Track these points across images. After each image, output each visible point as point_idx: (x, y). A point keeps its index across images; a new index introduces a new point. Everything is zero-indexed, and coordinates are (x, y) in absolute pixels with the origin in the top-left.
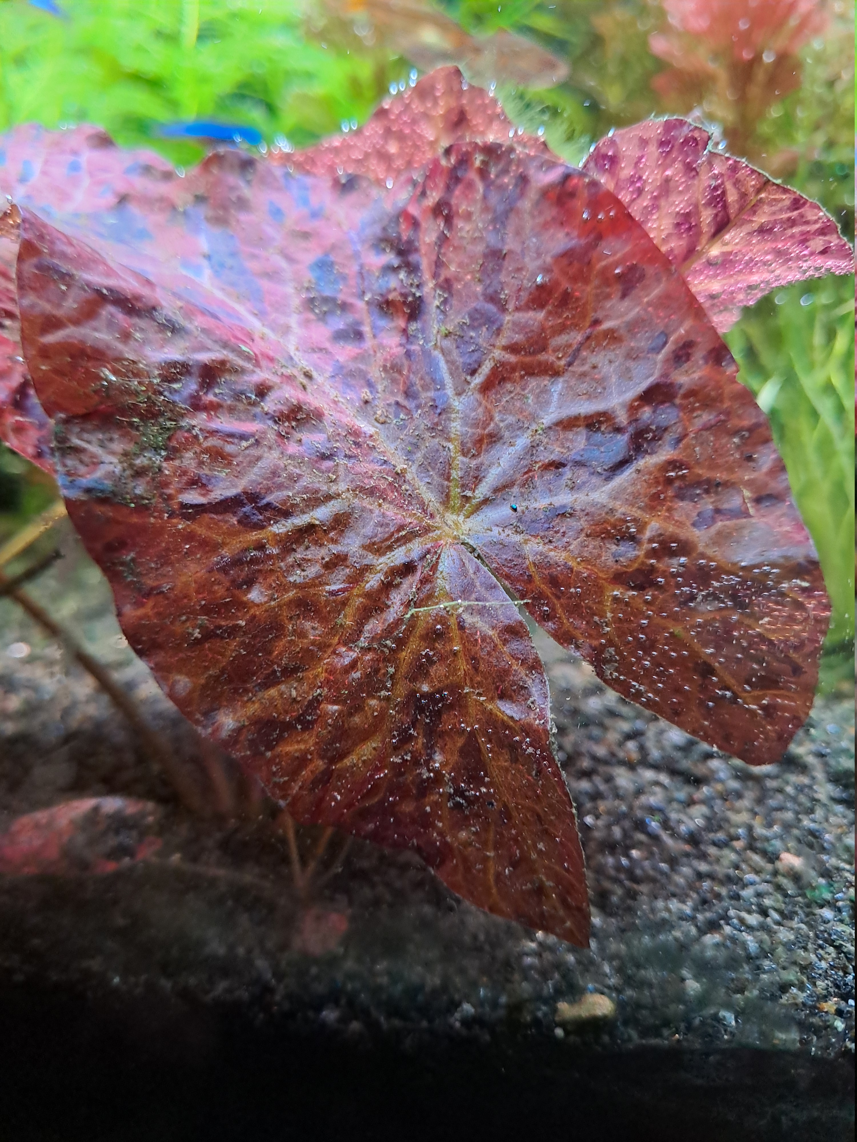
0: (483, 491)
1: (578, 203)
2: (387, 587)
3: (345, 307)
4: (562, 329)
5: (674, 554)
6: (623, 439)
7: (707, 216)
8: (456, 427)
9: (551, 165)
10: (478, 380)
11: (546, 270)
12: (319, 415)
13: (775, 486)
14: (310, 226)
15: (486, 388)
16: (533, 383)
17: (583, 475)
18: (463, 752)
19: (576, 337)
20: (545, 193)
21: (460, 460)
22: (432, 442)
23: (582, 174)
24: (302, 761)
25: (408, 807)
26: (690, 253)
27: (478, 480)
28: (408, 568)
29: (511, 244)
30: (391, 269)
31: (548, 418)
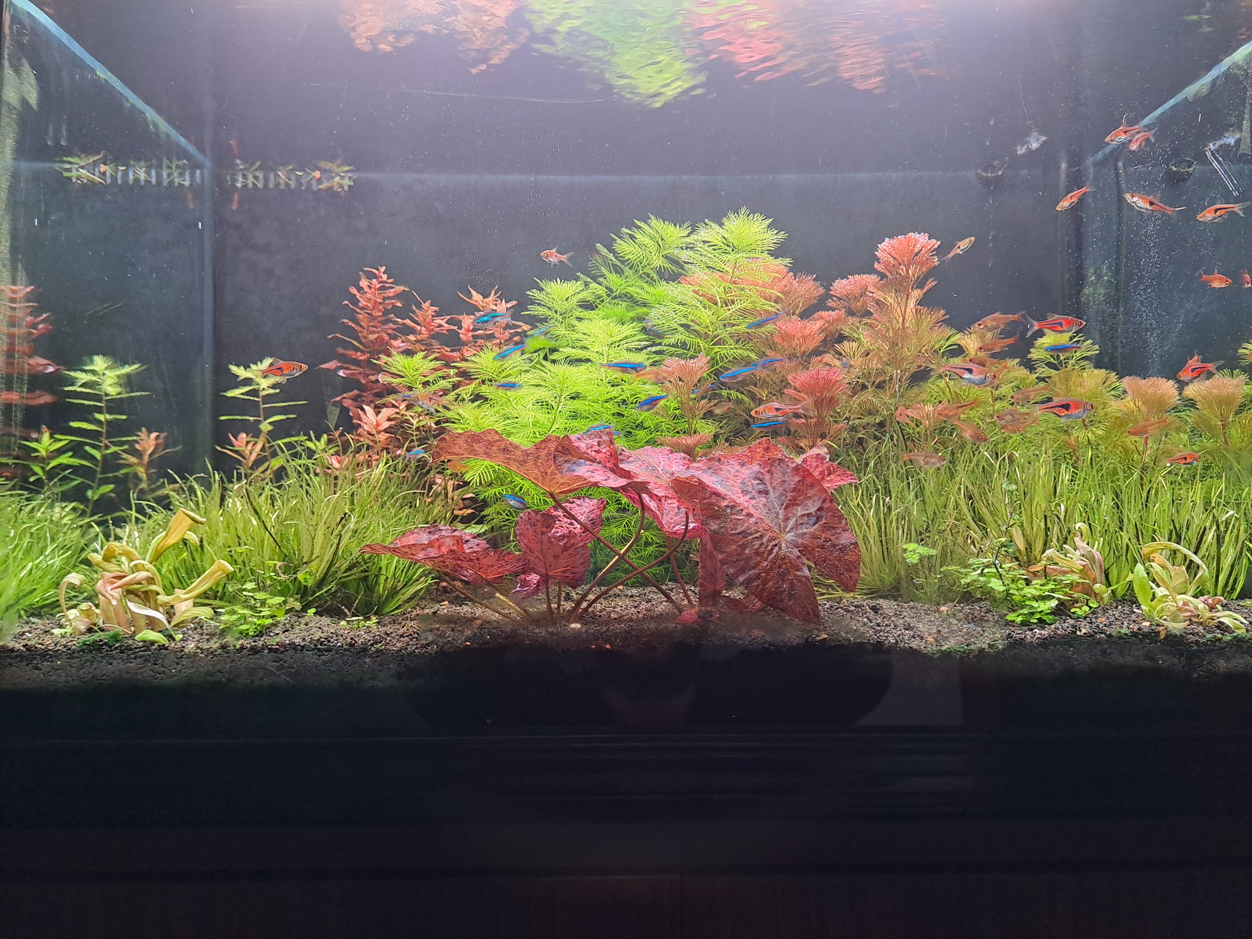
0: (788, 529)
1: (801, 471)
2: (772, 549)
3: (750, 492)
4: (800, 496)
5: (828, 541)
6: (815, 518)
7: (826, 472)
8: (781, 516)
9: (793, 463)
10: (783, 507)
11: (795, 484)
12: (753, 515)
13: (846, 528)
14: (737, 474)
15: (785, 509)
16: (795, 507)
17: (808, 526)
18: (790, 584)
19: (802, 498)
20: (793, 468)
21: (782, 523)
22: (776, 520)
23: (801, 465)
24: (758, 586)
25: (779, 597)
26: (823, 479)
27: (786, 527)
28: (776, 545)
29: (786, 479)
30: (759, 484)
31: (799, 514)
